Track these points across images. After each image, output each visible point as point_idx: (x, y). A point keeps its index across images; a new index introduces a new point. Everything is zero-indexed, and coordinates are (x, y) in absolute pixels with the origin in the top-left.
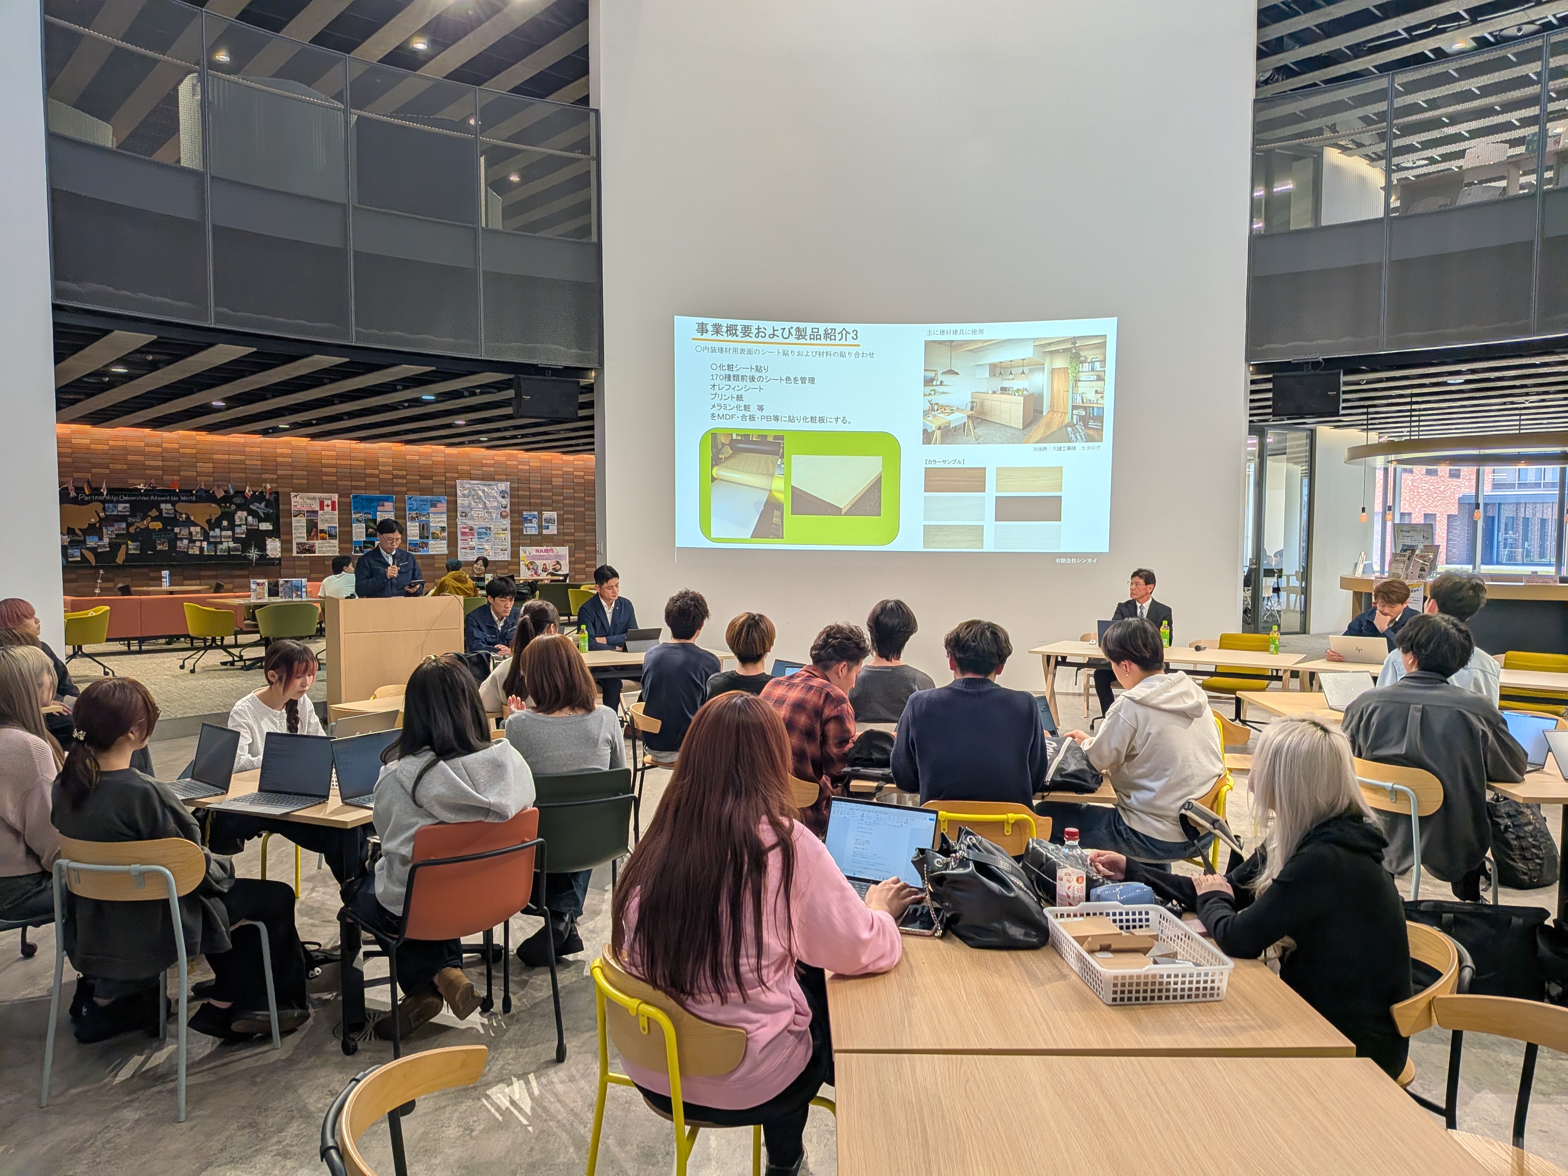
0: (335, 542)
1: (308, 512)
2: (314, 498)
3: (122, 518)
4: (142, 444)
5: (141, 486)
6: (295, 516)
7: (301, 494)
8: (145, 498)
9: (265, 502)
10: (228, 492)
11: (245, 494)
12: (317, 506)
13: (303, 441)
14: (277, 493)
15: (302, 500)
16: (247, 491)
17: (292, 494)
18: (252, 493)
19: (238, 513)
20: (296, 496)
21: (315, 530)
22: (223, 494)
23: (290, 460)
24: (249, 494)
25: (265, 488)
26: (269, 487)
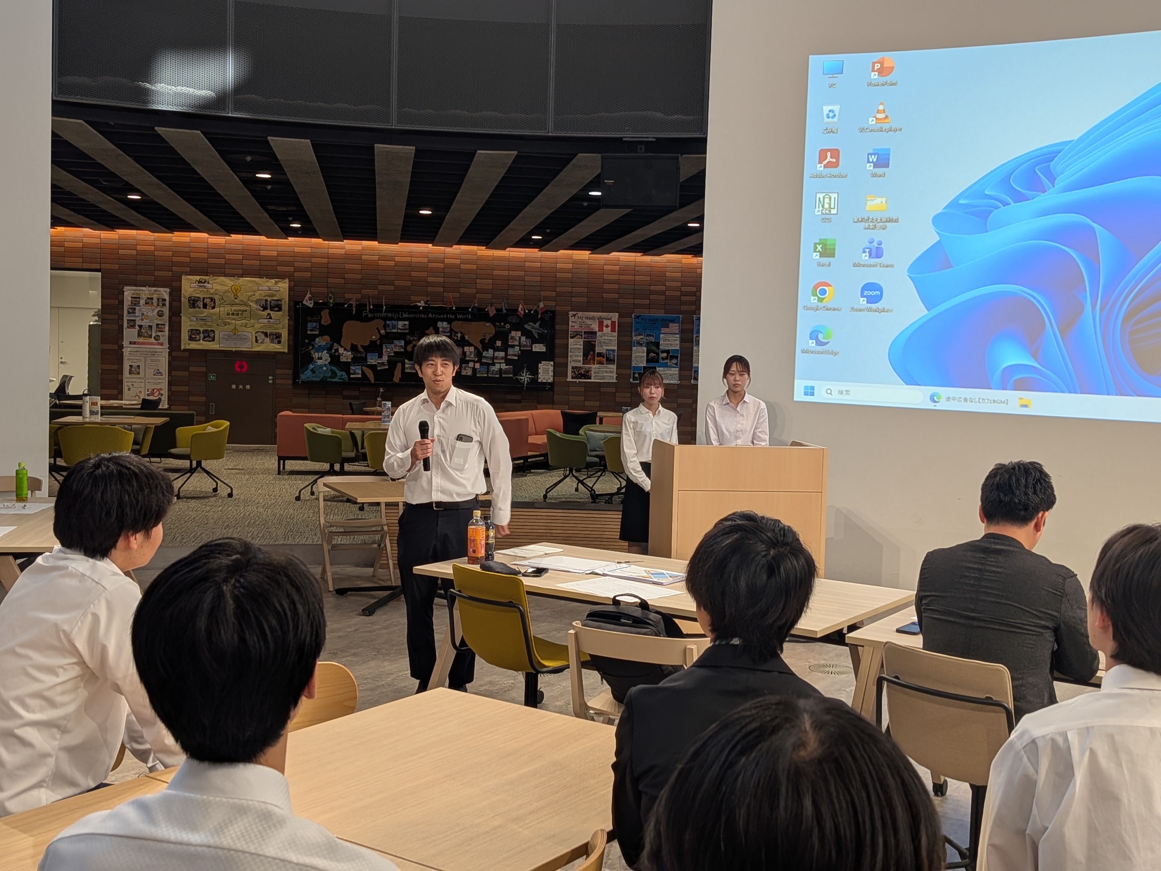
0: (614, 367)
1: (585, 333)
2: (593, 318)
3: (400, 336)
4: (426, 260)
5: (422, 304)
6: (572, 338)
7: (580, 314)
8: (423, 316)
9: (539, 322)
10: (501, 310)
11: (518, 313)
12: (595, 327)
13: (584, 255)
14: (553, 312)
15: (580, 320)
16: (520, 310)
17: (570, 313)
18: (527, 311)
19: (512, 332)
20: (574, 315)
21: (592, 352)
22: (495, 312)
23: (570, 275)
24: (522, 312)
25: (538, 306)
26: (541, 305)
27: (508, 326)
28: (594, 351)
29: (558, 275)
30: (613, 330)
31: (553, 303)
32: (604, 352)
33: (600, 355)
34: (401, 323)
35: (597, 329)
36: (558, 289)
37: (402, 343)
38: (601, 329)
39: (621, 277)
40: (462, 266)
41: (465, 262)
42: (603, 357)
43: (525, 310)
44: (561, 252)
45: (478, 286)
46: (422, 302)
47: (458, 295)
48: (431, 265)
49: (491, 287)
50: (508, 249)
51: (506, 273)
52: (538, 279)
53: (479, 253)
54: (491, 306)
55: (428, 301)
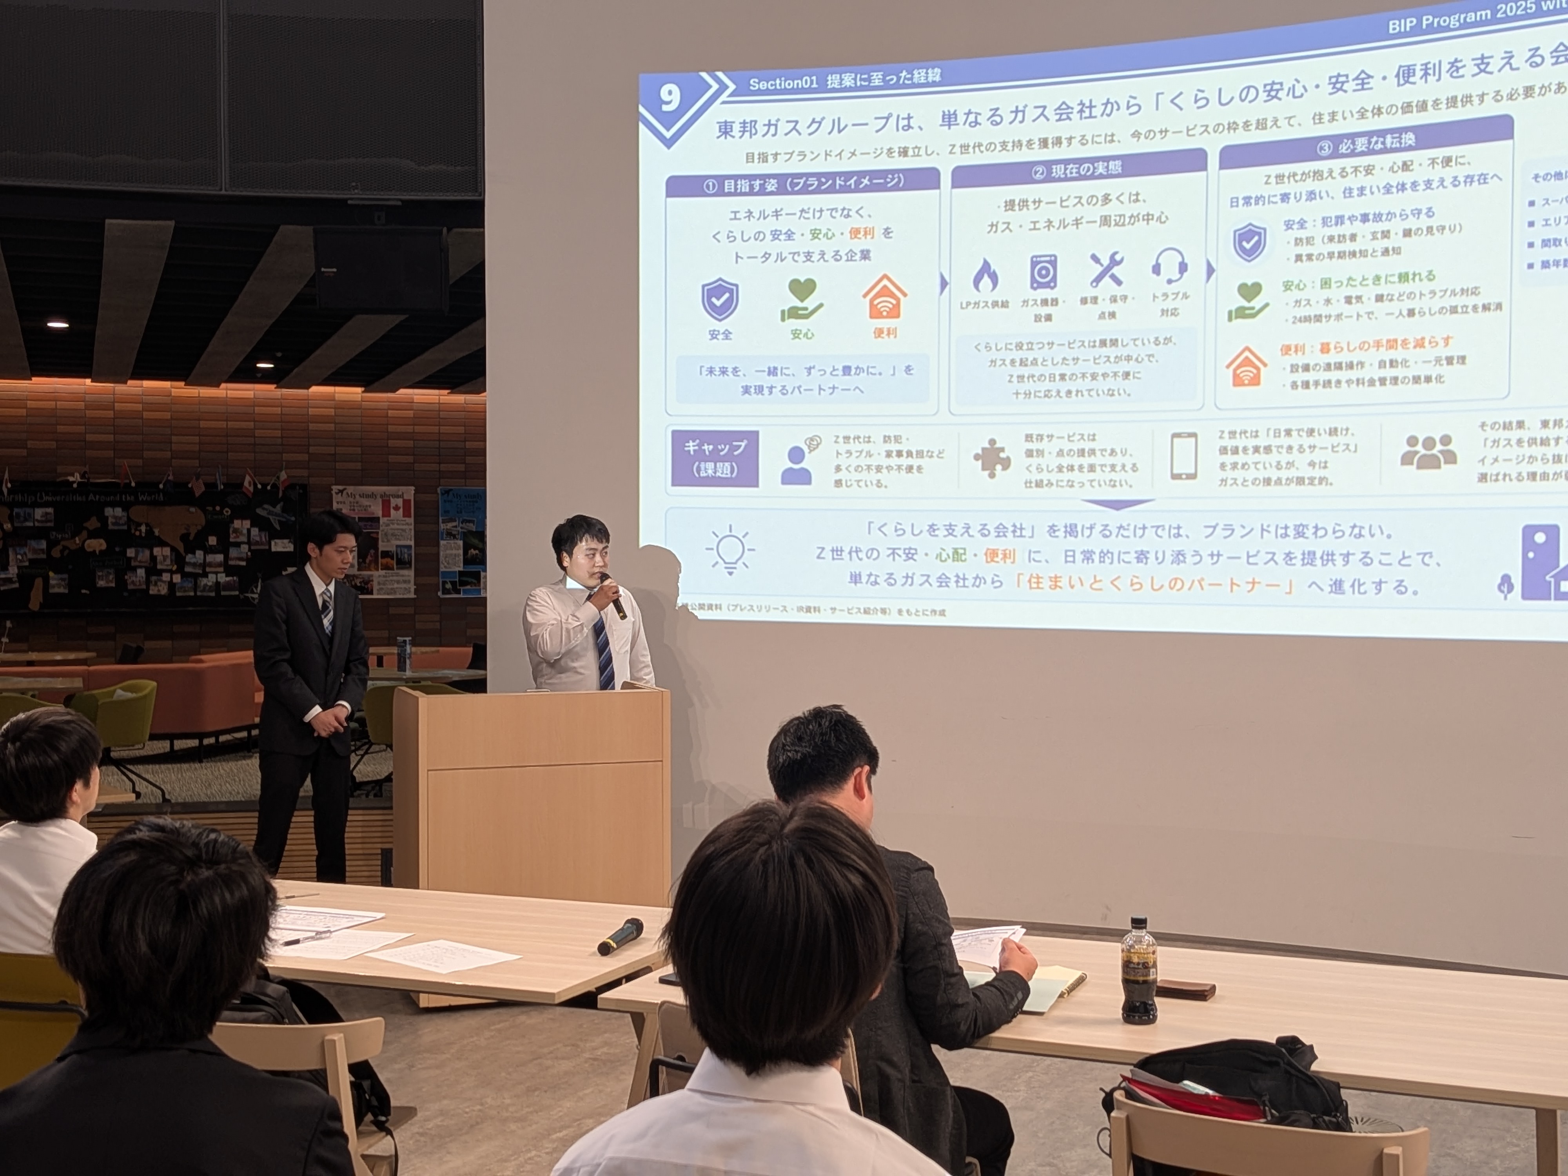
0: (410, 574)
2: (372, 496)
3: (39, 533)
5: (76, 478)
7: (350, 489)
8: (79, 498)
9: (282, 503)
10: (214, 485)
11: (244, 490)
12: (377, 510)
13: (354, 393)
14: (304, 487)
15: (352, 500)
16: (246, 484)
17: (334, 487)
18: (259, 486)
19: (236, 522)
20: (341, 491)
21: (372, 551)
22: (203, 489)
23: (332, 427)
24: (251, 489)
25: (278, 478)
26: (283, 475)
27: (227, 512)
28: (377, 549)
29: (312, 426)
30: (406, 514)
31: (305, 473)
32: (393, 549)
33: (386, 554)
34: (39, 513)
35: (379, 513)
36: (312, 449)
37: (43, 545)
38: (386, 513)
39: (418, 429)
40: (146, 415)
41: (150, 406)
42: (393, 559)
43: (255, 485)
44: (314, 389)
45: (174, 447)
46: (77, 475)
47: (140, 462)
48: (89, 413)
49: (196, 448)
50: (223, 385)
51: (223, 424)
52: (278, 433)
53: (175, 392)
54: (197, 479)
55: (85, 472)
